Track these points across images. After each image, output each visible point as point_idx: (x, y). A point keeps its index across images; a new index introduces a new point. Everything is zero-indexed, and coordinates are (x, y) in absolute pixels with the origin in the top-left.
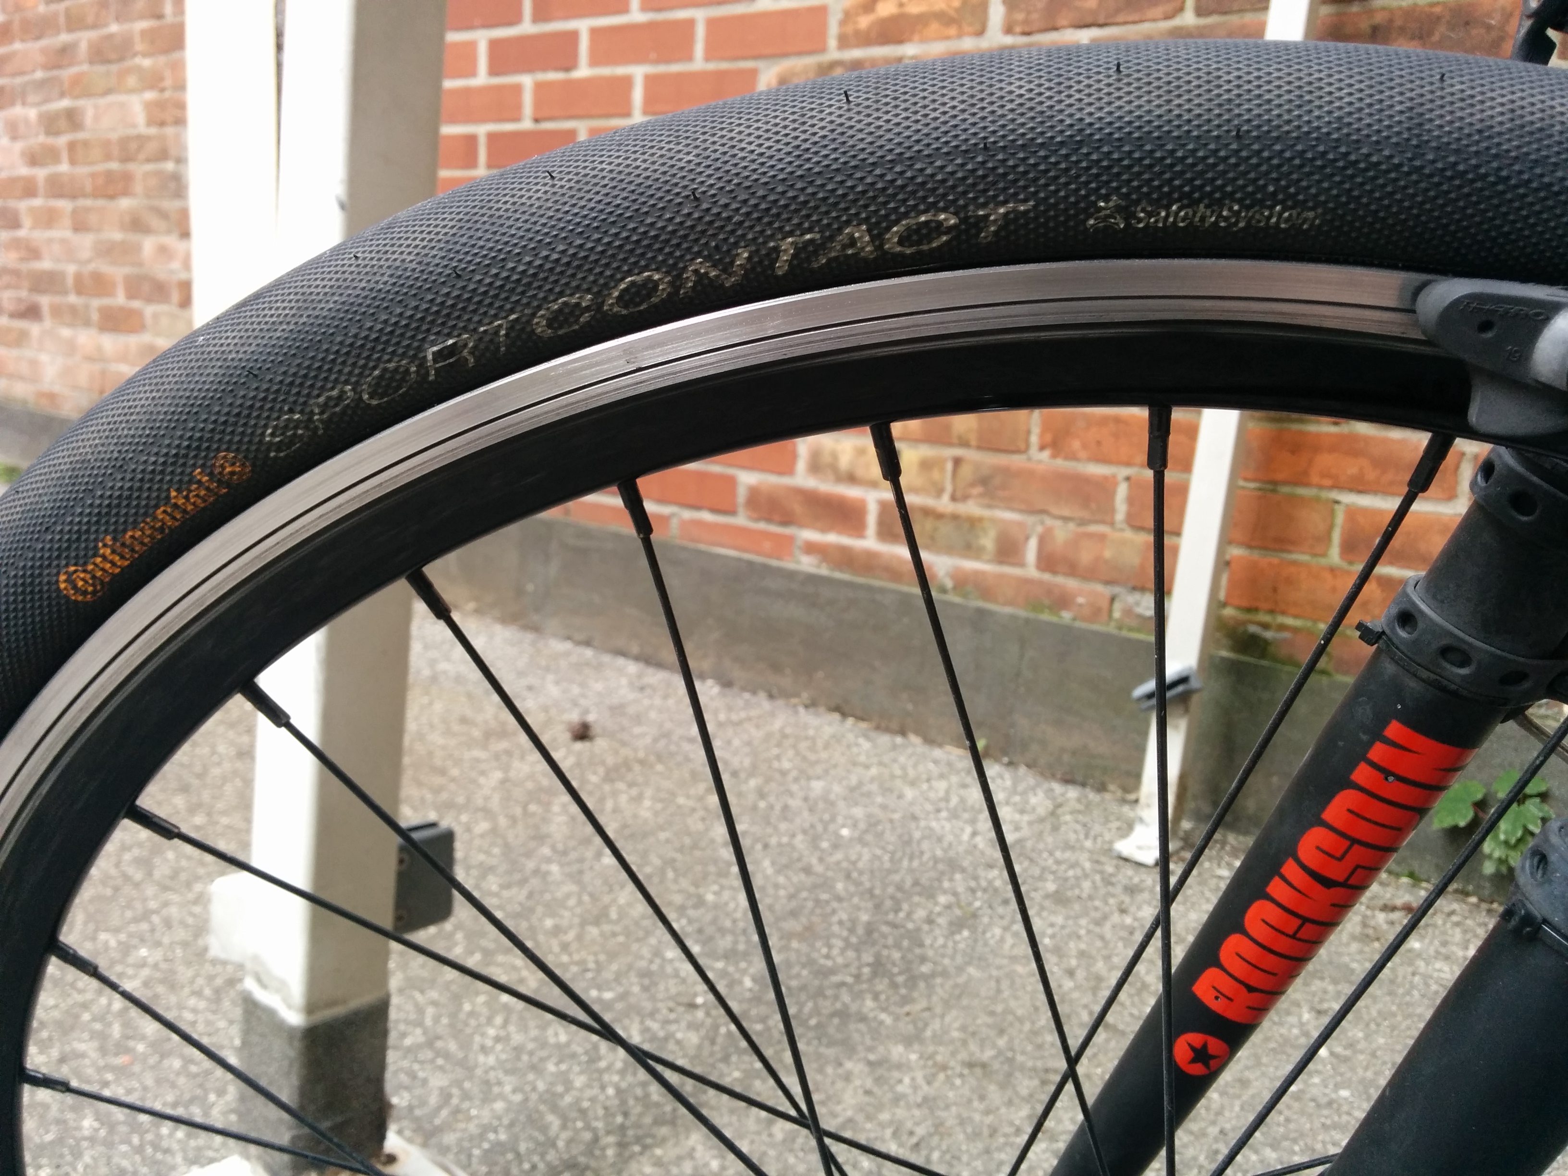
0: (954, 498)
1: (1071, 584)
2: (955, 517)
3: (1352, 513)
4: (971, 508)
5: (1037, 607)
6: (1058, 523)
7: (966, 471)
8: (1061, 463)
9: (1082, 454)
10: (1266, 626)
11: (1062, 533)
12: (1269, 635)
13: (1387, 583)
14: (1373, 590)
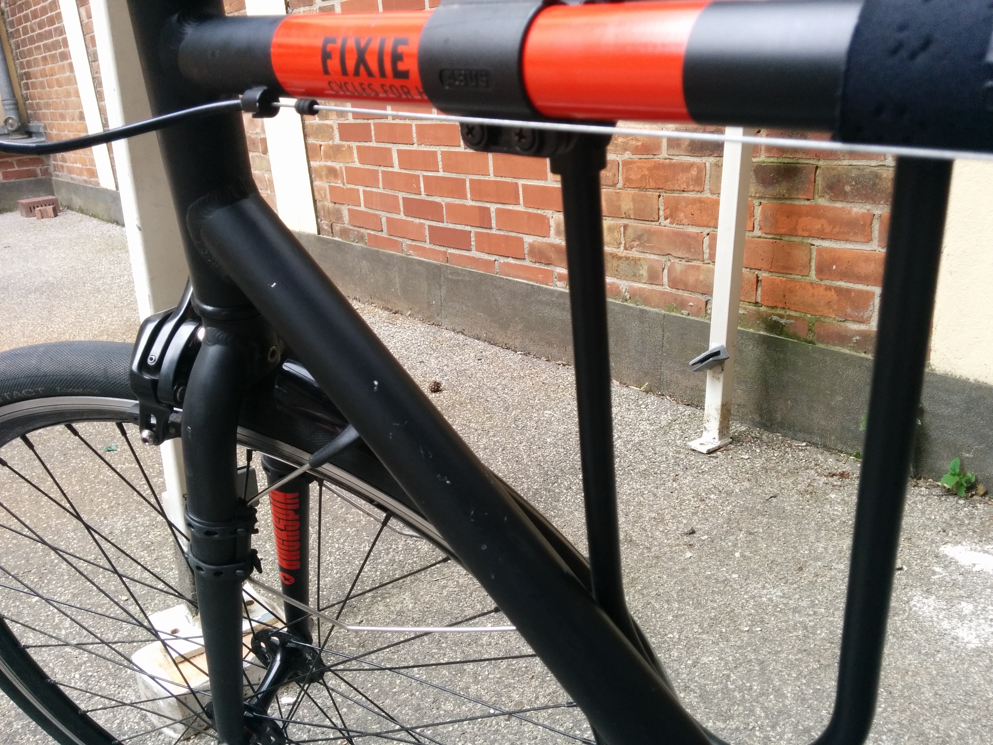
1: (686, 294)
2: (627, 258)
3: (821, 250)
4: (634, 253)
5: (670, 309)
6: (677, 260)
7: (630, 231)
8: (675, 227)
9: (685, 221)
10: (781, 316)
11: (679, 265)
12: (783, 321)
13: (839, 291)
14: (832, 295)
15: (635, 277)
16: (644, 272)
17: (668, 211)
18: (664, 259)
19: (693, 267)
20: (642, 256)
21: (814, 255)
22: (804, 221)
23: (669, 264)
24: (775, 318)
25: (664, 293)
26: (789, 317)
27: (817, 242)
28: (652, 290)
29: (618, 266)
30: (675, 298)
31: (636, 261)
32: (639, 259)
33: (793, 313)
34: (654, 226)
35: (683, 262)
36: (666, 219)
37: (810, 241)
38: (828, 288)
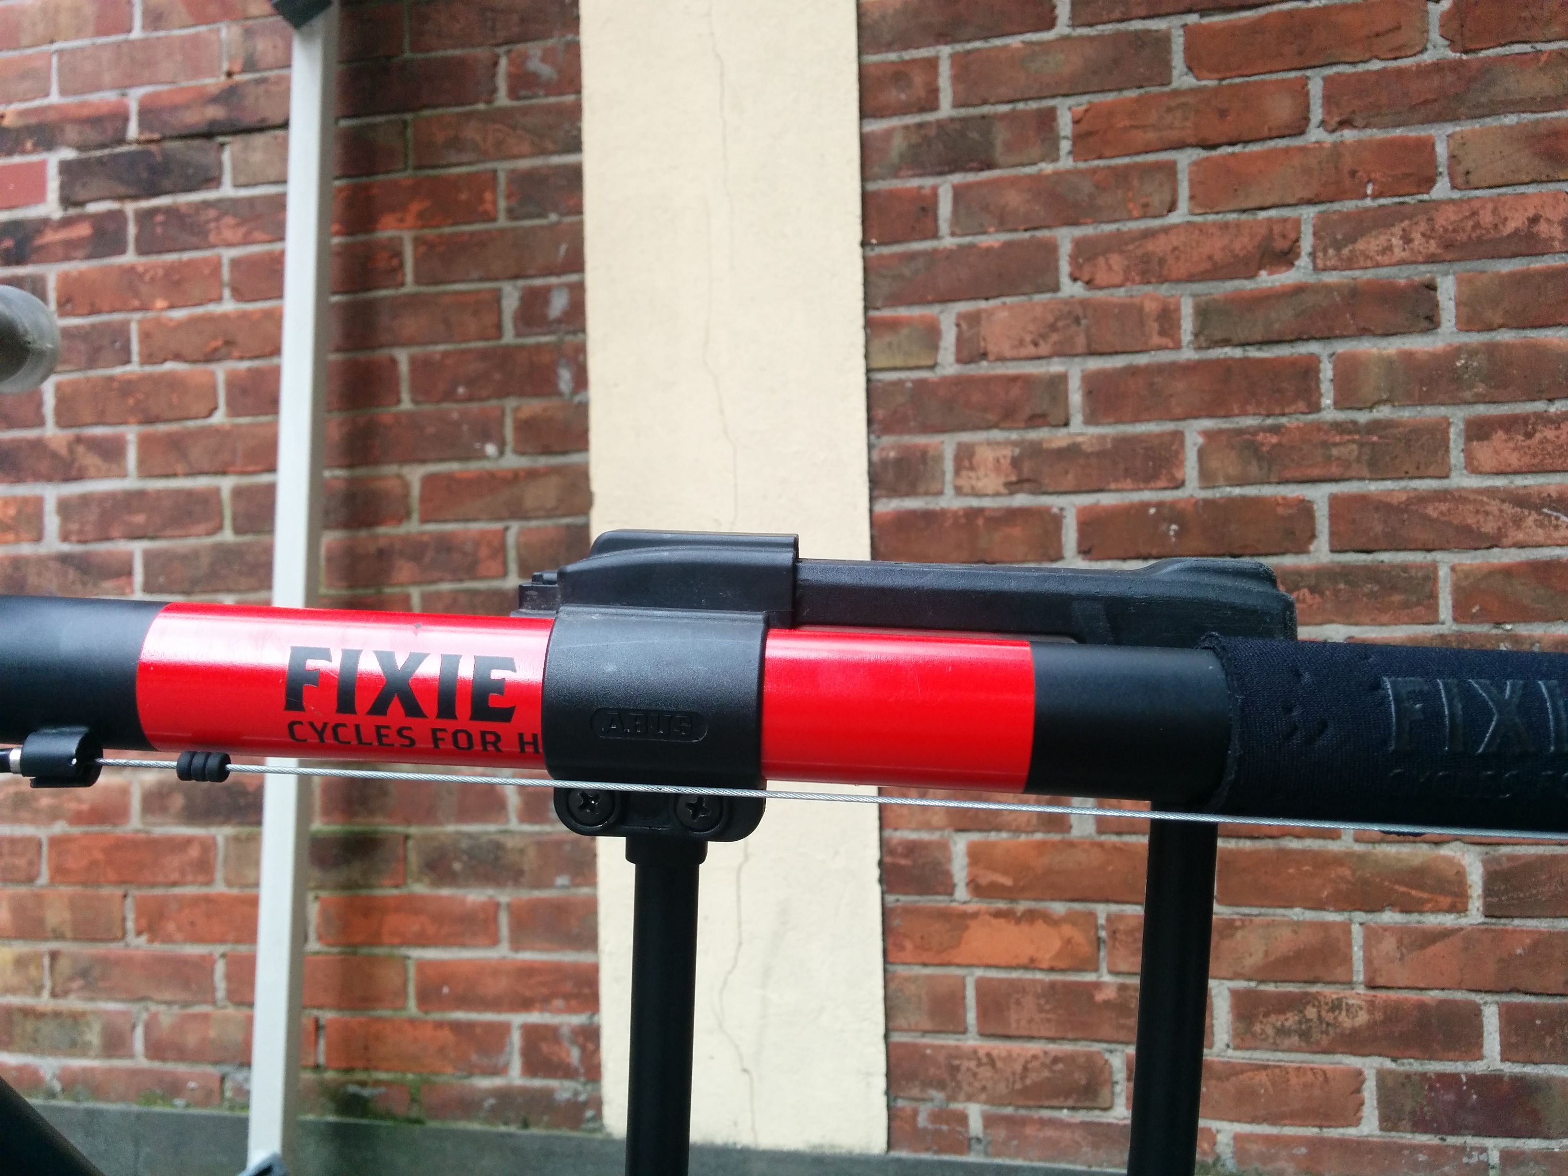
0: (54, 995)
1: (181, 1068)
2: (57, 1014)
3: (422, 965)
4: (73, 1003)
5: (149, 1100)
6: (162, 1008)
7: (64, 965)
8: (158, 947)
9: (178, 936)
10: (363, 1084)
11: (167, 1016)
12: (366, 1092)
13: (457, 1027)
14: (447, 1036)
15: (76, 1047)
16: (94, 1036)
17: (144, 922)
18: (134, 1008)
19: (195, 1017)
20: (88, 1006)
21: (412, 973)
22: (393, 921)
23: (145, 1016)
24: (352, 1089)
25: (134, 1073)
26: (378, 1083)
27: (417, 953)
28: (110, 1071)
29: (37, 1030)
30: (159, 1077)
31: (76, 1018)
32: (83, 1014)
33: (382, 1076)
34: (114, 948)
35: (176, 1009)
36: (139, 933)
37: (404, 951)
38: (439, 1025)
